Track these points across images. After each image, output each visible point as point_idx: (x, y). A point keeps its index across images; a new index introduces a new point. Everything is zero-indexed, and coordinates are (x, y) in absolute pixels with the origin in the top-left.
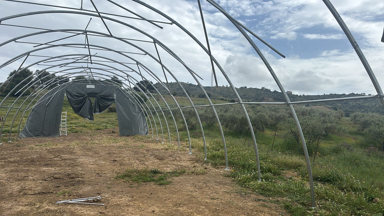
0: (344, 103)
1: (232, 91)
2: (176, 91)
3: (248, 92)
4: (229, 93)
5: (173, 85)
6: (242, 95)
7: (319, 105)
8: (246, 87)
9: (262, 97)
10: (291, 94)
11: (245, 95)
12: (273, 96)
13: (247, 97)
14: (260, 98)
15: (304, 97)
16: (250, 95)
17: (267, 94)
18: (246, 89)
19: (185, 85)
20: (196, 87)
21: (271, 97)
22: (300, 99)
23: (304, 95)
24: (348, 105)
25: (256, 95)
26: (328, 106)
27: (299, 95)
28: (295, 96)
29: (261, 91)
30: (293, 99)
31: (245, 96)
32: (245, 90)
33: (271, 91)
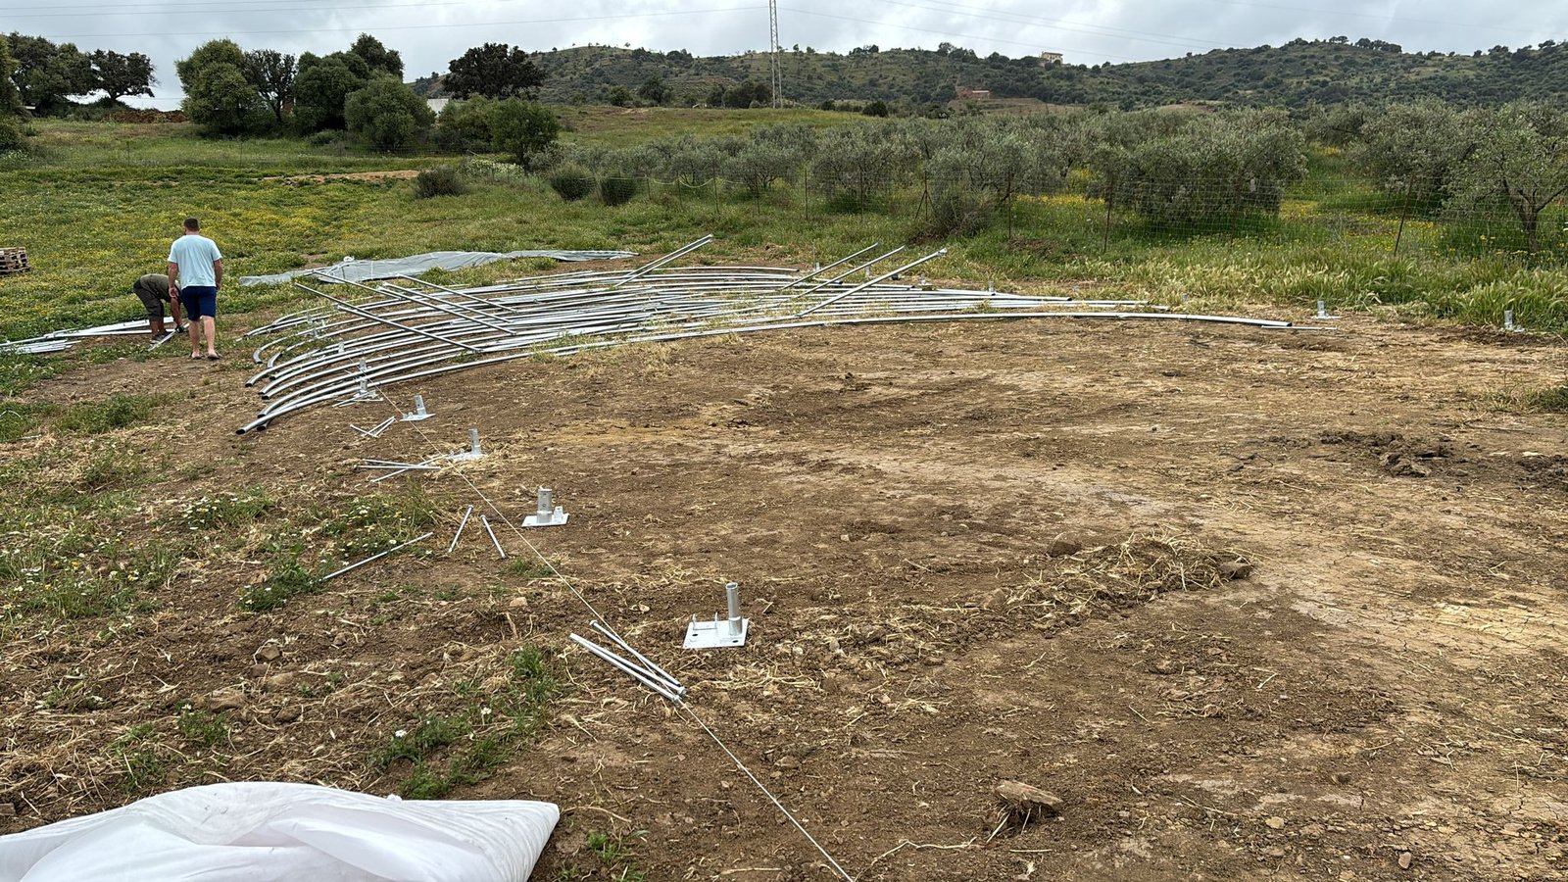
0: (1267, 86)
1: (819, 71)
2: (583, 86)
3: (889, 66)
4: (810, 78)
5: (563, 60)
6: (864, 85)
7: (1172, 103)
8: (875, 49)
9: (943, 88)
10: (1058, 62)
11: (873, 83)
12: (986, 76)
13: (884, 88)
14: (938, 90)
15: (1111, 72)
16: (894, 79)
17: (962, 69)
18: (875, 55)
19: (618, 57)
20: (667, 61)
21: (979, 81)
22: (1094, 80)
23: (1107, 64)
24: (1283, 91)
25: (919, 79)
26: (1207, 102)
27: (1090, 66)
28: (1075, 72)
29: (936, 61)
30: (1068, 83)
31: (875, 85)
32: (873, 61)
33: (979, 56)
